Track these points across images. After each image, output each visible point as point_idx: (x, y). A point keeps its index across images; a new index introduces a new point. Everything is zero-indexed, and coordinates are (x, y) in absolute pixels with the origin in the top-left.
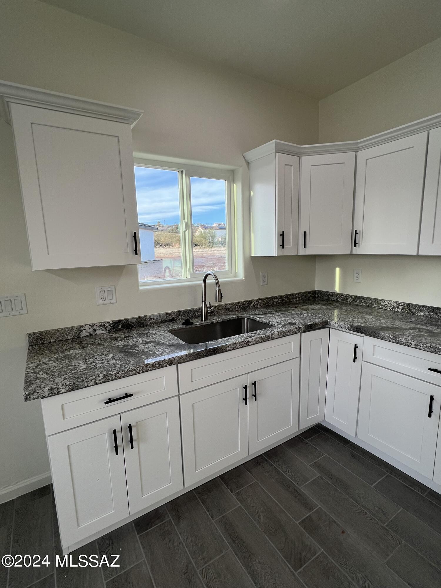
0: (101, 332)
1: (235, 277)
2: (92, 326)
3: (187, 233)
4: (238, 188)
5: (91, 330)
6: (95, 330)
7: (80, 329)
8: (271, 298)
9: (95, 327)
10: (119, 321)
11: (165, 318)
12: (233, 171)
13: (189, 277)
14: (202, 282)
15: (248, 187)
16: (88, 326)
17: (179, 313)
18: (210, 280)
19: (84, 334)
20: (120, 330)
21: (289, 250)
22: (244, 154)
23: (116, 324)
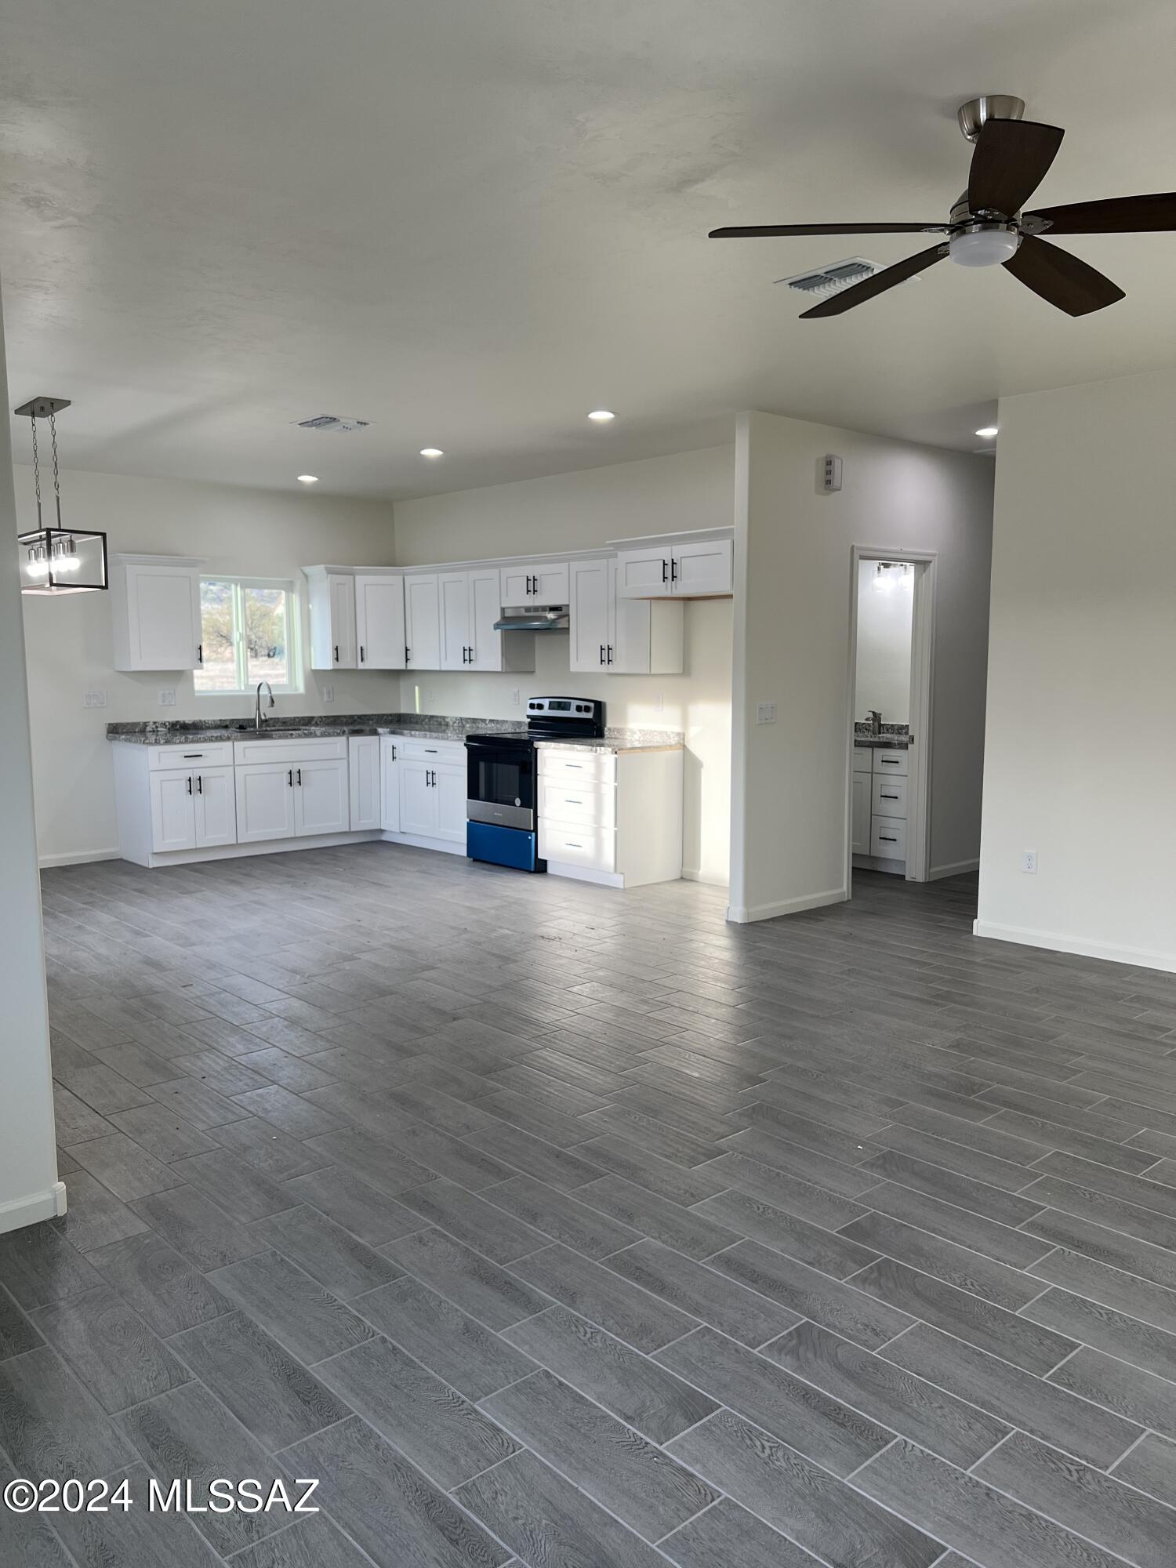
0: (162, 729)
1: (296, 690)
2: (155, 723)
3: (241, 643)
4: (296, 598)
5: (154, 726)
6: (157, 727)
7: (145, 724)
8: (339, 717)
9: (157, 724)
10: (177, 722)
11: (219, 723)
12: (291, 582)
13: (243, 688)
14: (256, 693)
15: (306, 599)
16: (151, 723)
17: (232, 721)
18: (264, 692)
19: (148, 729)
20: (177, 730)
21: (347, 663)
22: (303, 568)
23: (175, 723)
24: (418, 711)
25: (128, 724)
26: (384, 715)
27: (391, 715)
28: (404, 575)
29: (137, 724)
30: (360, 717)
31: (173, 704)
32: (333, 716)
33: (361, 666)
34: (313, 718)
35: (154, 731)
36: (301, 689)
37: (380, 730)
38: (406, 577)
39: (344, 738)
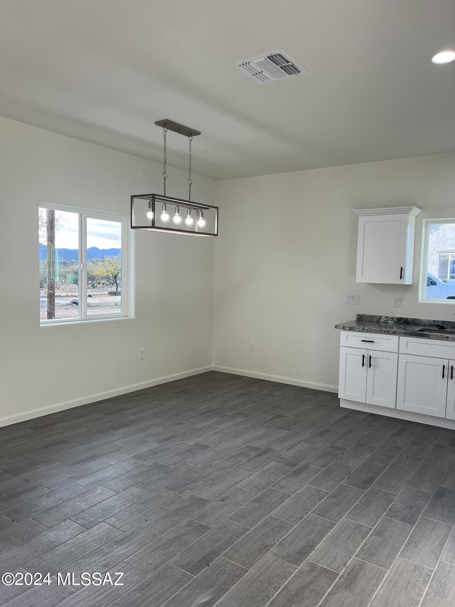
0: (391, 322)
2: (386, 317)
6: (388, 320)
10: (402, 318)
11: (432, 323)
16: (384, 317)
19: (382, 320)
23: (399, 319)
29: (376, 316)
31: (401, 306)
35: (385, 322)
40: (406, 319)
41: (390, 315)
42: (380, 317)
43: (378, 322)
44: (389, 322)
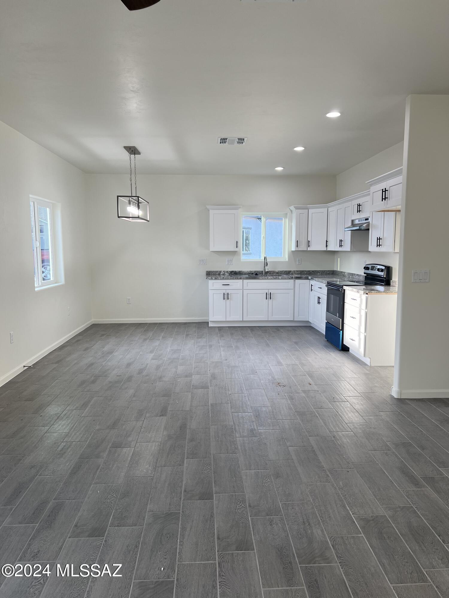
0: (227, 274)
2: (224, 271)
4: (287, 221)
5: (224, 273)
7: (220, 272)
8: (303, 271)
10: (233, 271)
11: (249, 272)
15: (290, 220)
16: (223, 271)
17: (255, 271)
19: (221, 273)
20: (233, 274)
21: (303, 247)
22: (290, 207)
23: (232, 272)
24: (339, 270)
25: (214, 271)
26: (325, 271)
27: (329, 271)
28: (329, 207)
29: (217, 272)
30: (313, 271)
31: (232, 264)
32: (300, 271)
33: (309, 249)
34: (291, 271)
35: (223, 274)
36: (287, 260)
37: (310, 278)
38: (329, 209)
39: (292, 281)
40: (235, 271)
41: (226, 270)
42: (220, 271)
43: (219, 274)
44: (225, 274)
